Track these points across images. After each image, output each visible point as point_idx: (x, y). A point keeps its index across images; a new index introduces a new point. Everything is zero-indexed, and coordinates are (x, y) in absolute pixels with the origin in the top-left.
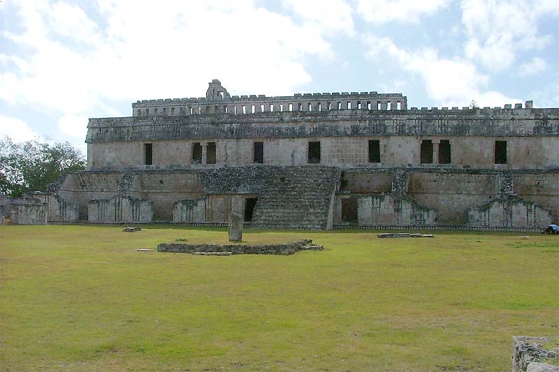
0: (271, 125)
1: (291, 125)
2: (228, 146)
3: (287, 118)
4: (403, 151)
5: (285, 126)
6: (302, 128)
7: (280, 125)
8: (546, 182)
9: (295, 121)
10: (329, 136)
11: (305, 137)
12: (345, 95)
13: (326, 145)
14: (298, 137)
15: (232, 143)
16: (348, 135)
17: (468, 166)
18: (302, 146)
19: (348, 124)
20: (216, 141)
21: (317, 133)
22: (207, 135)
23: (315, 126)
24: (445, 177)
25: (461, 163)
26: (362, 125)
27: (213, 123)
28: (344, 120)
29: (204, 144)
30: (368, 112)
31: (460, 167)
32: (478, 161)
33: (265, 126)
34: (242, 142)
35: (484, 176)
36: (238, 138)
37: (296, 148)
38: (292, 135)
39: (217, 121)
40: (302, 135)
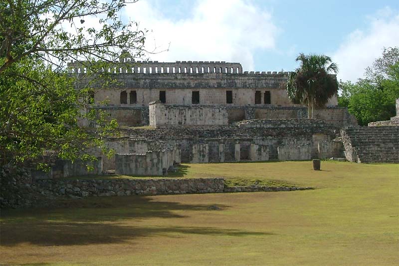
0: (170, 81)
1: (182, 82)
2: (145, 93)
3: (179, 77)
4: (246, 97)
5: (178, 82)
6: (189, 83)
7: (175, 81)
8: (322, 114)
9: (184, 79)
10: (205, 88)
11: (190, 88)
12: (207, 63)
13: (203, 93)
14: (187, 88)
15: (147, 92)
16: (215, 88)
17: (280, 106)
18: (188, 94)
19: (215, 82)
20: (136, 90)
21: (197, 86)
22: (131, 86)
23: (196, 82)
24: (272, 111)
25: (276, 104)
26: (222, 82)
27: (134, 79)
28: (212, 79)
29: (128, 91)
30: (225, 75)
31: (276, 106)
32: (285, 103)
33: (166, 82)
34: (153, 91)
35: (291, 111)
36: (151, 89)
37: (186, 95)
38: (183, 87)
39: (136, 78)
40: (189, 87)
